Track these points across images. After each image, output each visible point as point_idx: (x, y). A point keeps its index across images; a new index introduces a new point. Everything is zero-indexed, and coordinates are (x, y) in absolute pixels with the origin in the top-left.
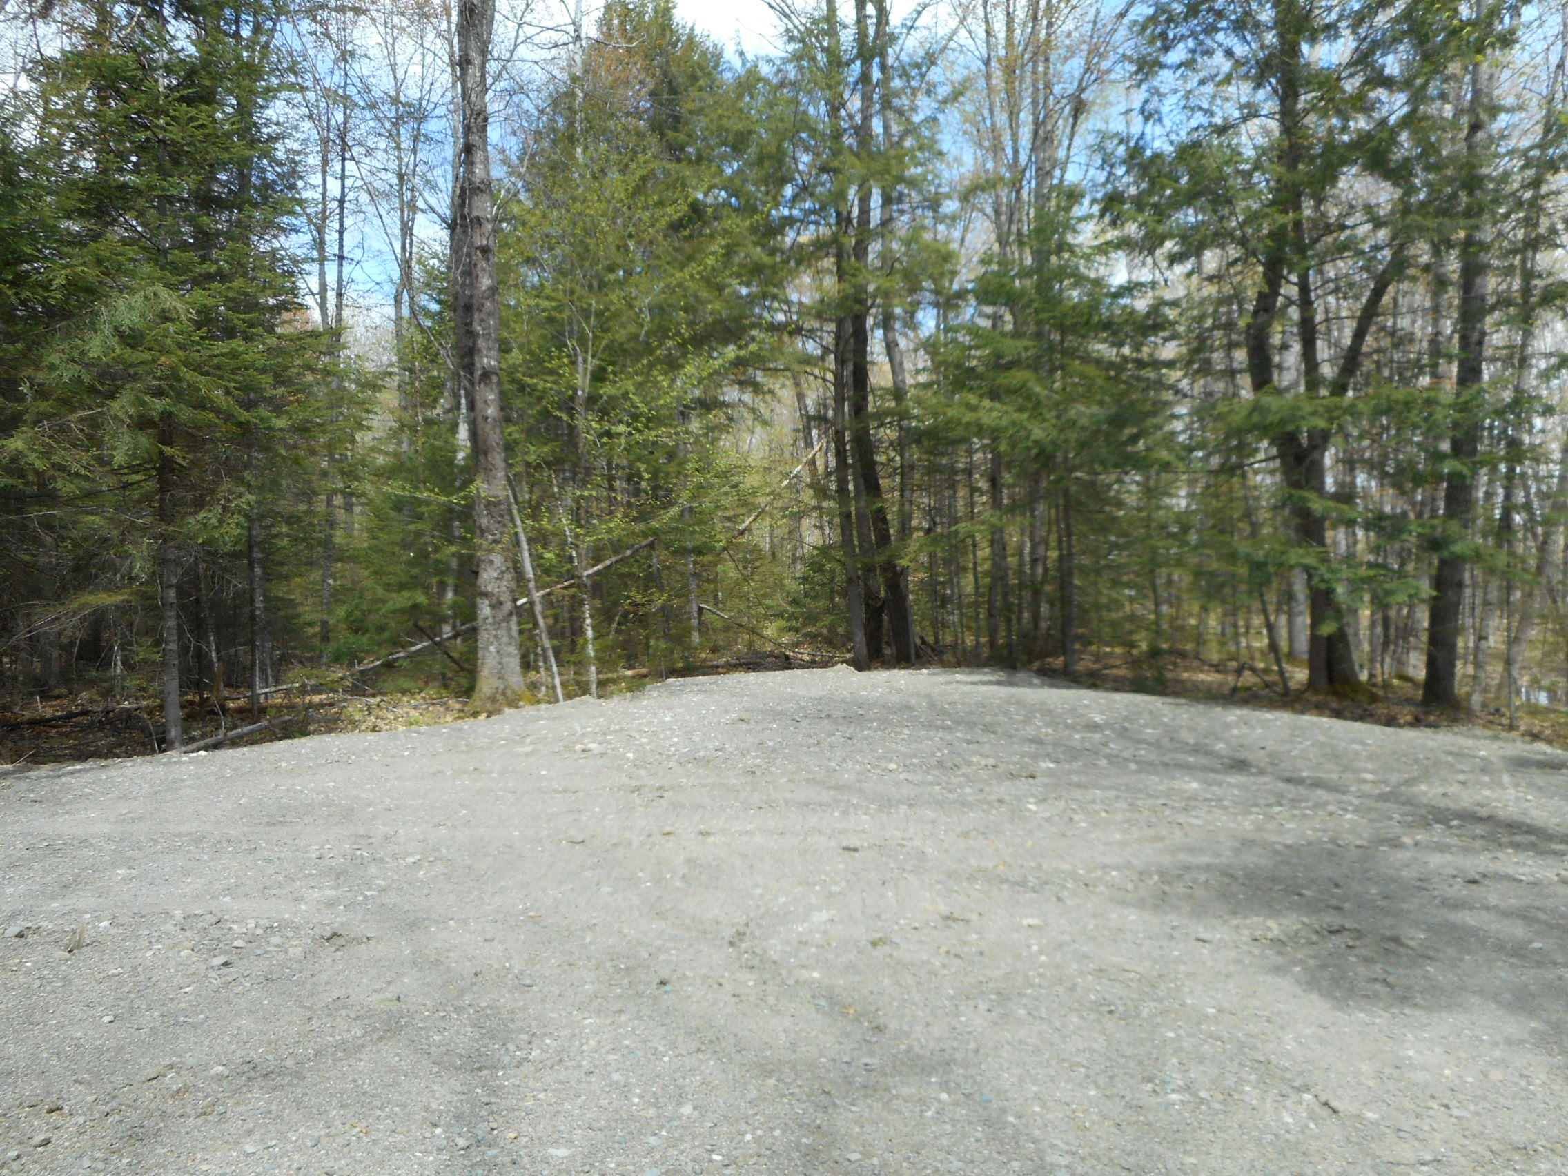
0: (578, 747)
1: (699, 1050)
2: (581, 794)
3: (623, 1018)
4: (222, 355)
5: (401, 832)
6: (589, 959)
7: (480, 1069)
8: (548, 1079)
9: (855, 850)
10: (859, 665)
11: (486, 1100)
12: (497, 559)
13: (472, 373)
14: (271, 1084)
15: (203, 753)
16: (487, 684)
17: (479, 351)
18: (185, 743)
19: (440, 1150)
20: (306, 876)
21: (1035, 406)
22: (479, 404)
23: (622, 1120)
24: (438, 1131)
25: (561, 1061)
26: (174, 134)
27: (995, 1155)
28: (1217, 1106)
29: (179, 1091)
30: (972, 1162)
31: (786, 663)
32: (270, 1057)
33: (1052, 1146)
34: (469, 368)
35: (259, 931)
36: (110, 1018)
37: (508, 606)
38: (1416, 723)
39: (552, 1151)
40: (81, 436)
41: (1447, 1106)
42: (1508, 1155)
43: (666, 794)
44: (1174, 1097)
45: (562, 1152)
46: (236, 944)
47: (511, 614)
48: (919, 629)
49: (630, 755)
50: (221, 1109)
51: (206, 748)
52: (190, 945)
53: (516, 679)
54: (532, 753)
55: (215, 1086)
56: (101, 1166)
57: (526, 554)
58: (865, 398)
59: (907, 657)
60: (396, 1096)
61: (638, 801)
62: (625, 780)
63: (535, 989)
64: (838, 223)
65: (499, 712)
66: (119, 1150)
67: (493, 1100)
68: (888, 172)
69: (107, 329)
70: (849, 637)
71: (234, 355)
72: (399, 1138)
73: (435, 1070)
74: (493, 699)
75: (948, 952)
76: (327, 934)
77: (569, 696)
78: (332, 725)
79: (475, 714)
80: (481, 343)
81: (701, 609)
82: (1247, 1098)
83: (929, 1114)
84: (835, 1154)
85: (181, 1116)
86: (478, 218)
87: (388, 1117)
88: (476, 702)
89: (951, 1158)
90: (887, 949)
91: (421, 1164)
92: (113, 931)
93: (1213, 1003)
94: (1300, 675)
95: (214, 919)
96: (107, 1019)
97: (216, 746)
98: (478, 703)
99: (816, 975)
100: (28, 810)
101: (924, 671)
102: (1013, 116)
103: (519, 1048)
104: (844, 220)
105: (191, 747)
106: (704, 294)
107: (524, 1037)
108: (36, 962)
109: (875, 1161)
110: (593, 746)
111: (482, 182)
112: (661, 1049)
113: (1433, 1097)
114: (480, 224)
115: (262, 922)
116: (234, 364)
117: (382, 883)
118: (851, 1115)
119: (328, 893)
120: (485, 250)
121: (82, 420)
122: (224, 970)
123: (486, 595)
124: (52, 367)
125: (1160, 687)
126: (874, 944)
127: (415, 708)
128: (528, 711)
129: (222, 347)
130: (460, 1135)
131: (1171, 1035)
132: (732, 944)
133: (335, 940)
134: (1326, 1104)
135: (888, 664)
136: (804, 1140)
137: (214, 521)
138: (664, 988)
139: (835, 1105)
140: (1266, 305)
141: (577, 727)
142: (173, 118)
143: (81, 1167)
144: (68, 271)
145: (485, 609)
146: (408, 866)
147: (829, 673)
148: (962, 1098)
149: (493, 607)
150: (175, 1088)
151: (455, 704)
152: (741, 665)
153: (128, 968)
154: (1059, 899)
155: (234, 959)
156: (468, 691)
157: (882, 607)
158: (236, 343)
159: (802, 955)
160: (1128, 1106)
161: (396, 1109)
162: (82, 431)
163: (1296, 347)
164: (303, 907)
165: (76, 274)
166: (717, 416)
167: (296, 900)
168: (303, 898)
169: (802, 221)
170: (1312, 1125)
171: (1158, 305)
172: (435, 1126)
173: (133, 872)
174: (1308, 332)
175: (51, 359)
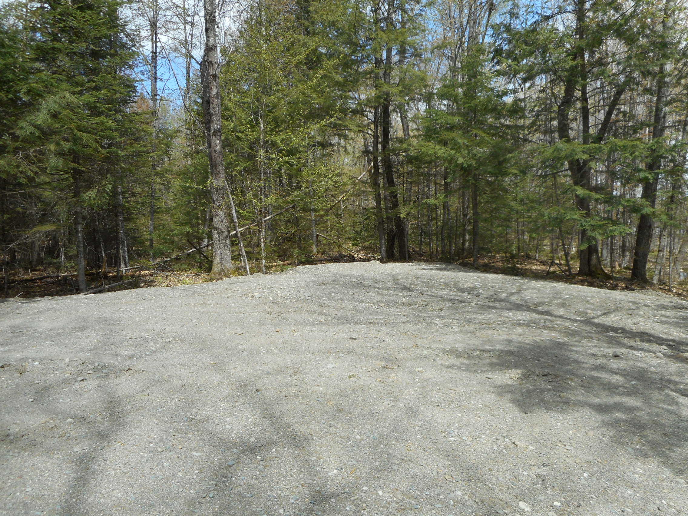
0: (250, 295)
1: (264, 417)
2: (246, 314)
3: (237, 404)
4: (97, 123)
5: (167, 328)
6: (230, 381)
7: (174, 422)
8: (200, 427)
9: (355, 339)
10: (382, 261)
11: (174, 434)
12: (221, 213)
13: (210, 131)
14: (90, 426)
15: (92, 295)
16: (216, 267)
17: (213, 121)
18: (87, 290)
19: (150, 452)
20: (123, 346)
22: (213, 145)
23: (225, 443)
24: (151, 445)
25: (207, 420)
26: (74, 23)
27: (371, 459)
28: (469, 443)
29: (52, 427)
30: (360, 461)
31: (352, 259)
32: (92, 416)
33: (395, 456)
34: (208, 129)
35: (99, 367)
36: (32, 400)
37: (226, 233)
38: (627, 288)
39: (194, 454)
40: (34, 159)
41: (565, 445)
42: (582, 464)
43: (282, 315)
44: (452, 439)
45: (198, 454)
46: (89, 372)
47: (227, 237)
48: (411, 246)
49: (271, 298)
50: (68, 435)
51: (94, 293)
52: (70, 372)
53: (230, 264)
54: (230, 296)
55: (67, 427)
56: (17, 455)
57: (234, 211)
58: (388, 143)
59: (405, 257)
60: (139, 432)
61: (269, 317)
62: (267, 308)
63: (205, 392)
64: (376, 63)
65: (222, 279)
66: (25, 449)
67: (176, 434)
68: (397, 39)
69: (45, 111)
70: (380, 248)
71: (102, 123)
72: (135, 447)
73: (156, 422)
74: (220, 274)
75: (380, 381)
76: (126, 369)
77: (251, 274)
78: (150, 284)
79: (211, 280)
80: (214, 118)
81: (318, 236)
82: (482, 440)
83: (349, 443)
84: (307, 457)
85: (52, 437)
86: (211, 62)
87: (133, 439)
88: (212, 275)
89: (353, 460)
90: (355, 379)
91: (141, 457)
92: (39, 366)
93: (482, 403)
94: (576, 266)
95: (81, 362)
96: (30, 400)
97: (100, 292)
98: (213, 275)
99: (321, 389)
100: (15, 317)
101: (410, 264)
103: (192, 415)
104: (378, 62)
105: (88, 292)
106: (314, 95)
107: (195, 410)
108: (6, 378)
109: (322, 460)
110: (256, 294)
111: (213, 45)
112: (249, 416)
113: (560, 441)
114: (212, 64)
115: (101, 364)
116: (102, 127)
117: (154, 349)
118: (318, 443)
119: (131, 352)
120: (215, 76)
121: (35, 151)
122: (82, 382)
123: (216, 229)
124: (22, 128)
125: (514, 272)
126: (350, 377)
127: (187, 277)
128: (233, 279)
129: (97, 120)
130: (160, 447)
131: (460, 415)
132: (291, 376)
133: (129, 371)
134: (514, 443)
135: (395, 260)
136: (296, 452)
137: (94, 196)
138: (257, 393)
139: (313, 439)
141: (252, 286)
142: (75, 17)
143: (9, 455)
144: (28, 85)
145: (216, 235)
146: (166, 343)
147: (369, 264)
148: (365, 438)
149: (219, 234)
150: (51, 426)
151: (204, 275)
152: (332, 260)
153: (42, 381)
154: (434, 360)
155: (87, 378)
156: (209, 270)
157: (395, 235)
158: (103, 118)
159: (318, 381)
160: (432, 442)
161: (137, 437)
162: (35, 157)
163: (580, 119)
164: (119, 358)
165: (31, 86)
166: (328, 150)
167: (116, 355)
168: (120, 355)
169: (360, 62)
170: (504, 451)
171: (517, 101)
172: (151, 443)
173: (53, 343)
174: (585, 113)
175: (22, 124)
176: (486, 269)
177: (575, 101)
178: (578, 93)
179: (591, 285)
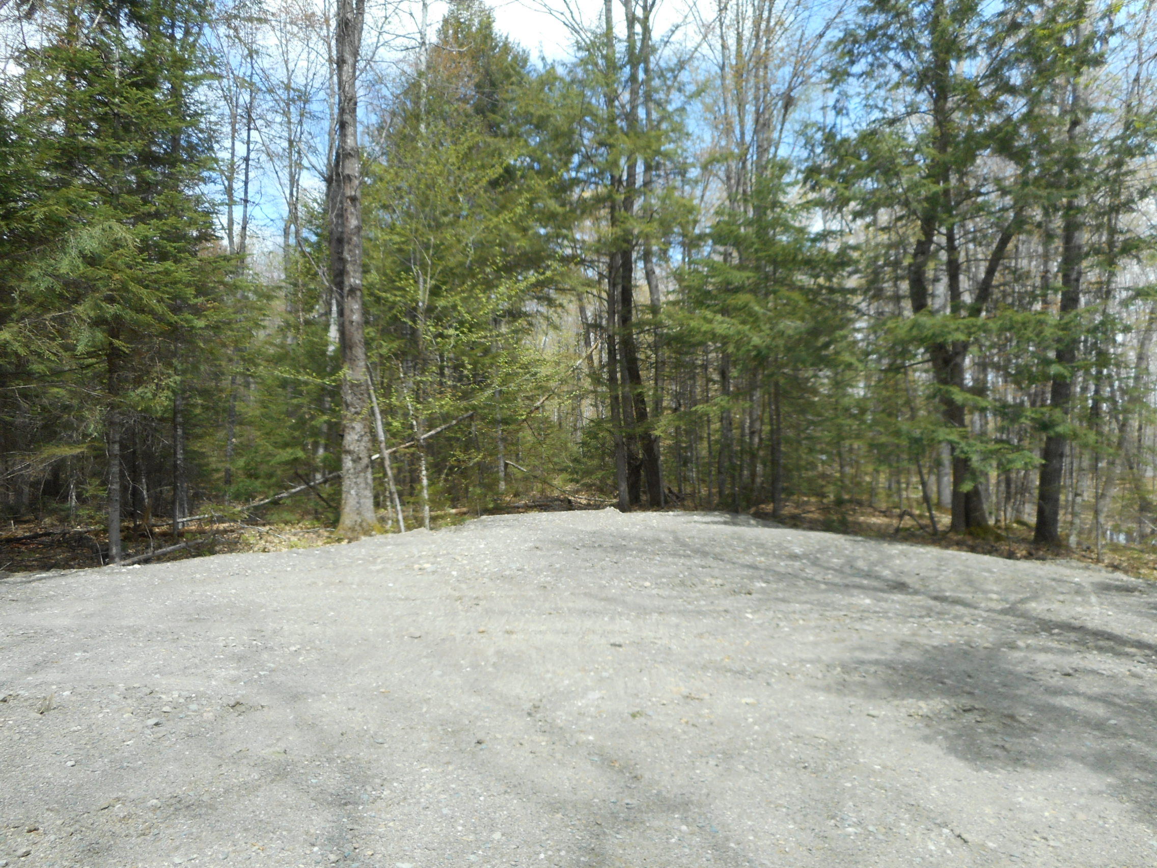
0: (416, 566)
1: (506, 792)
2: (418, 602)
3: (451, 768)
4: (158, 273)
5: (286, 628)
6: (425, 724)
7: (346, 804)
8: (396, 812)
9: (620, 646)
10: (623, 507)
11: (350, 827)
12: (358, 426)
13: (342, 289)
14: (193, 813)
15: (137, 566)
16: (348, 518)
17: (348, 273)
18: (124, 558)
20: (216, 660)
21: (754, 320)
22: (347, 312)
23: (450, 842)
24: (316, 849)
25: (405, 799)
26: (126, 110)
28: (881, 837)
29: (124, 817)
31: (569, 506)
32: (191, 794)
34: (340, 285)
35: (182, 700)
36: (73, 763)
37: (365, 461)
38: (1029, 556)
39: (399, 865)
40: (53, 330)
41: (1046, 839)
43: (481, 603)
44: (850, 830)
45: (406, 866)
46: (164, 709)
47: (367, 466)
48: (667, 483)
49: (454, 573)
50: (156, 831)
51: (139, 563)
52: (130, 710)
53: (369, 514)
54: (382, 570)
55: (151, 815)
57: (379, 423)
58: (630, 312)
59: (657, 503)
60: (284, 823)
61: (460, 607)
62: (450, 591)
63: (386, 746)
64: (612, 184)
65: (357, 539)
66: (81, 860)
67: (356, 827)
68: (649, 147)
69: (74, 252)
70: (616, 487)
71: (167, 273)
72: (287, 854)
73: (313, 804)
74: (353, 529)
75: (687, 723)
76: (232, 703)
77: (409, 528)
78: (233, 546)
79: (339, 540)
80: (349, 267)
81: (506, 465)
82: (902, 831)
83: (673, 840)
85: (126, 836)
86: (348, 176)
87: (279, 838)
88: (340, 531)
90: (643, 720)
92: (73, 699)
93: (879, 761)
94: (945, 520)
95: (148, 691)
96: (70, 763)
97: (147, 561)
98: (342, 532)
99: (591, 738)
100: (8, 607)
101: (671, 513)
102: (741, 106)
103: (374, 789)
104: (616, 181)
105: (128, 561)
106: (514, 234)
107: (378, 781)
108: (16, 721)
110: (427, 566)
111: (352, 149)
112: (478, 791)
113: (1036, 832)
114: (350, 180)
115: (183, 693)
116: (167, 279)
117: (272, 665)
118: (616, 841)
119: (232, 672)
120: (353, 199)
121: (54, 319)
122: (156, 729)
123: (349, 452)
124: (32, 279)
125: (844, 527)
126: (634, 716)
127: (295, 535)
128: (378, 538)
129: (158, 267)
130: (331, 852)
131: (849, 785)
132: (529, 714)
133: (238, 707)
134: (959, 836)
135: (644, 508)
136: (582, 859)
137: (149, 395)
138: (480, 746)
139: (604, 833)
140: (923, 249)
141: (415, 552)
142: (126, 98)
144: (45, 209)
145: (348, 463)
146: (291, 653)
147: (600, 513)
148: (697, 829)
149: (354, 461)
150: (121, 815)
151: (324, 533)
152: (536, 506)
153: (85, 726)
154: (768, 684)
155: (163, 720)
156: (334, 523)
157: (640, 466)
158: (169, 264)
159: (581, 723)
160: (817, 836)
161: (284, 833)
162: (53, 327)
163: (945, 280)
164: (214, 683)
165: (51, 211)
166: (521, 323)
167: (208, 677)
168: (213, 676)
169: (585, 182)
170: (949, 851)
171: (845, 248)
172: (313, 845)
173: (88, 655)
174: (953, 269)
175: (31, 273)
176: (795, 522)
177: (937, 251)
178: (940, 239)
179: (973, 549)
